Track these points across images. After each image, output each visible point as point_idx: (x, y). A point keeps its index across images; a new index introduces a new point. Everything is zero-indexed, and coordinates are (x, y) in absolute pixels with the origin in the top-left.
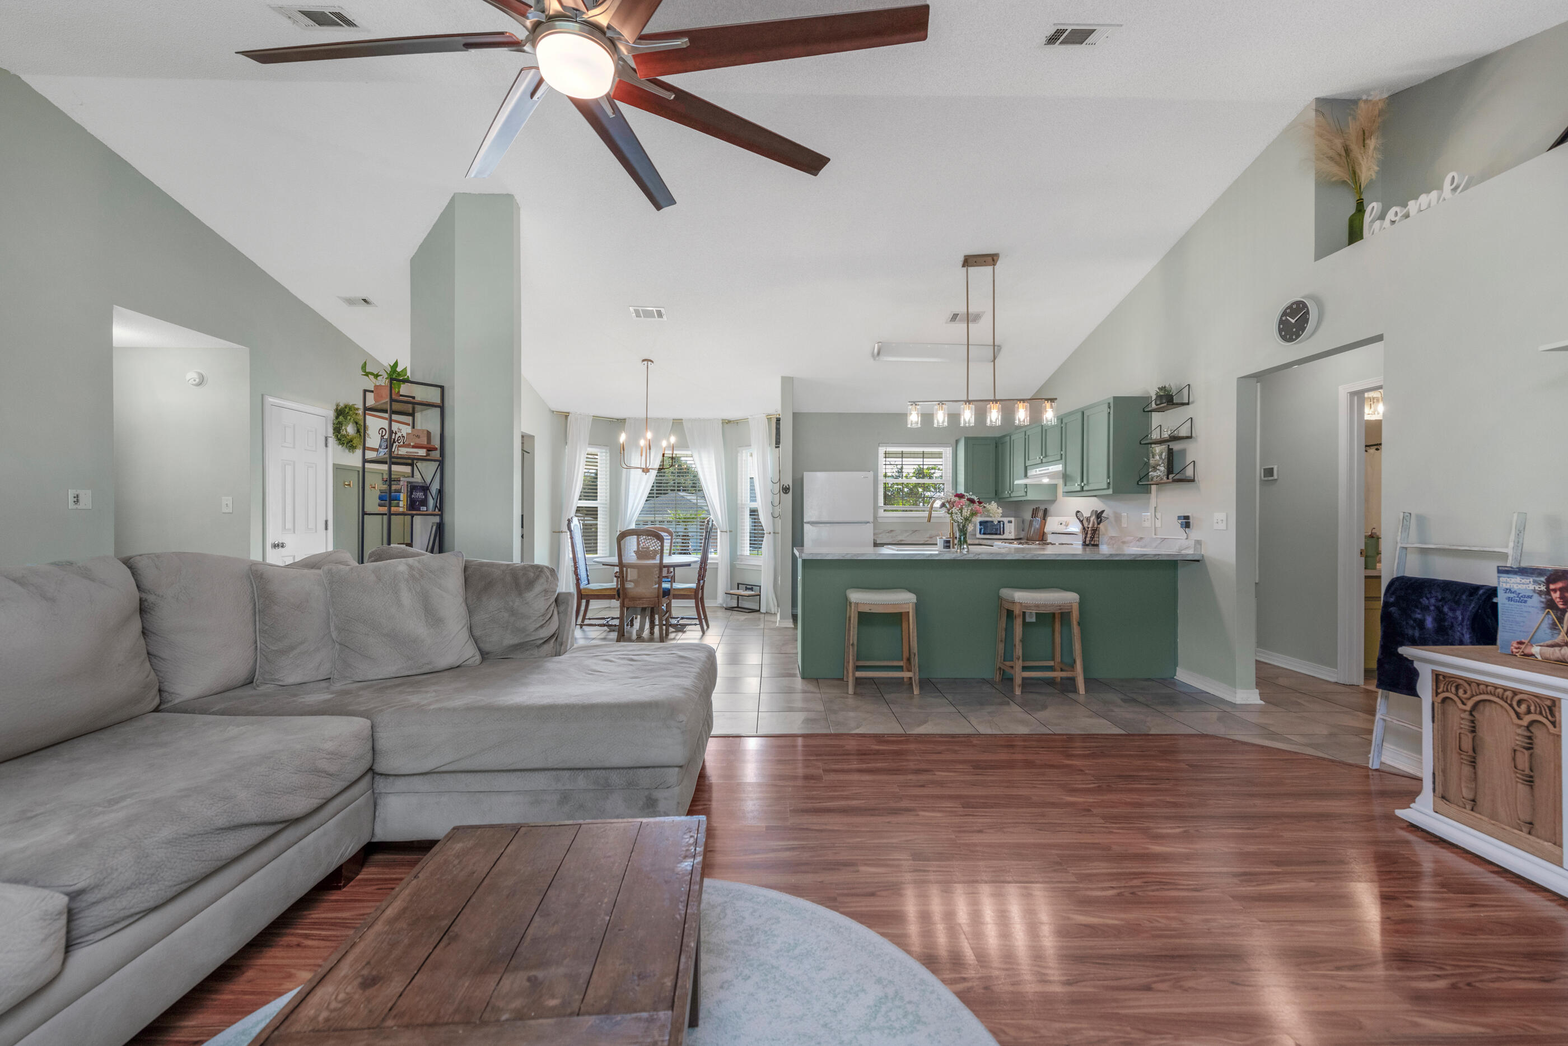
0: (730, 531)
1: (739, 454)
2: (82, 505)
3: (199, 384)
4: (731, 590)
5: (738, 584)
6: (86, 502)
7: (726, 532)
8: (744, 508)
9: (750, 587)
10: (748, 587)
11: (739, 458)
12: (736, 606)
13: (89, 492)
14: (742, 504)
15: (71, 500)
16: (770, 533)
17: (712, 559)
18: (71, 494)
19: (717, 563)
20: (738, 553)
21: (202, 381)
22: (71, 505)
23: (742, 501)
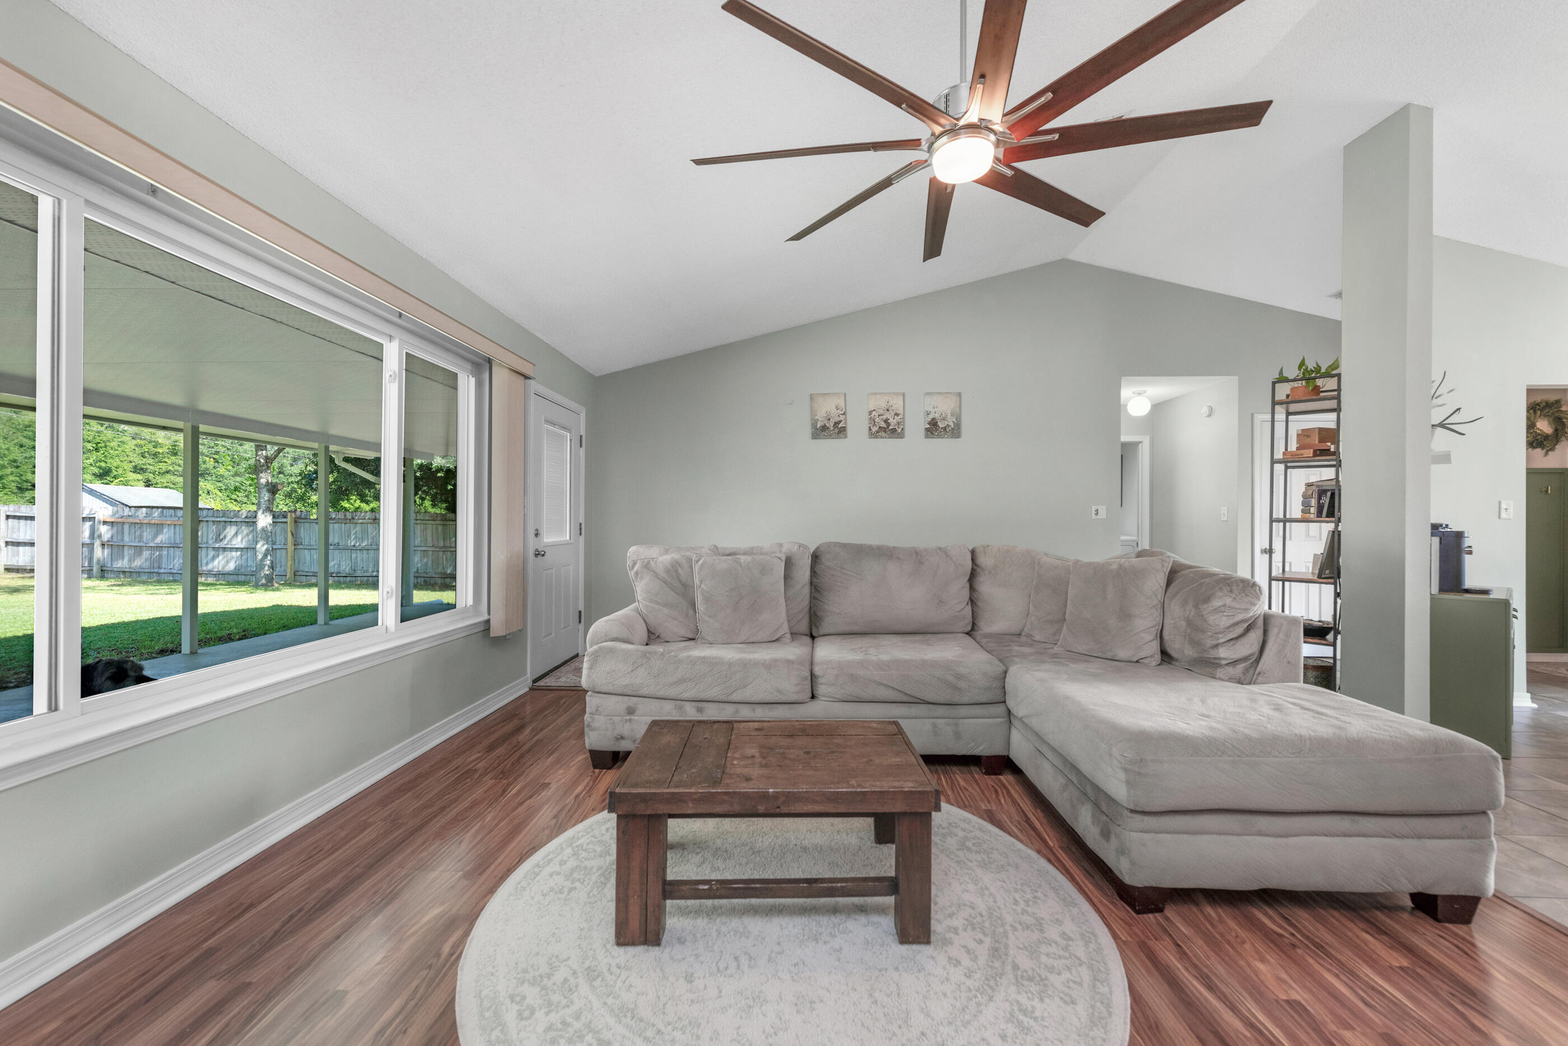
2: (1100, 516)
3: (1209, 416)
6: (1103, 514)
13: (1105, 507)
15: (1094, 512)
18: (1094, 508)
21: (1211, 413)
22: (1094, 516)
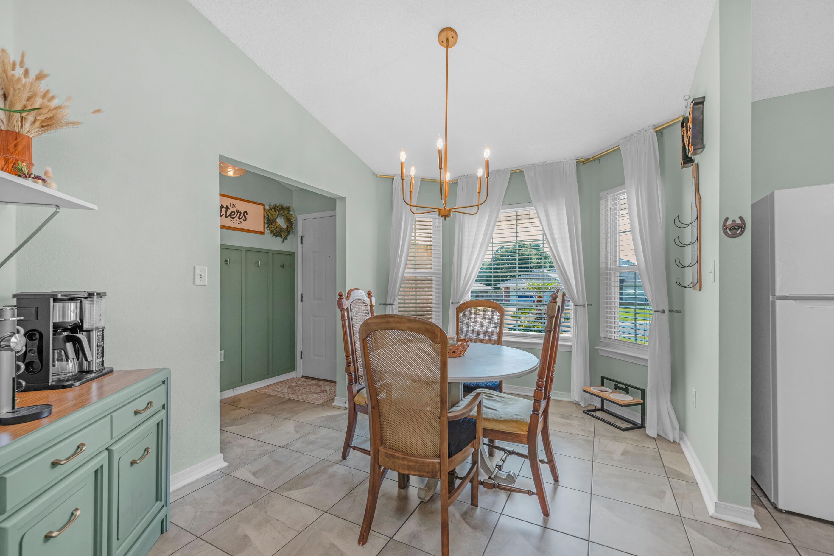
0: (589, 305)
1: (603, 202)
4: (591, 385)
5: (603, 378)
7: (584, 306)
8: (610, 274)
9: (624, 387)
10: (619, 385)
11: (602, 207)
12: (599, 406)
14: (607, 269)
16: (664, 312)
17: (564, 339)
19: (571, 346)
20: (602, 335)
23: (607, 264)
